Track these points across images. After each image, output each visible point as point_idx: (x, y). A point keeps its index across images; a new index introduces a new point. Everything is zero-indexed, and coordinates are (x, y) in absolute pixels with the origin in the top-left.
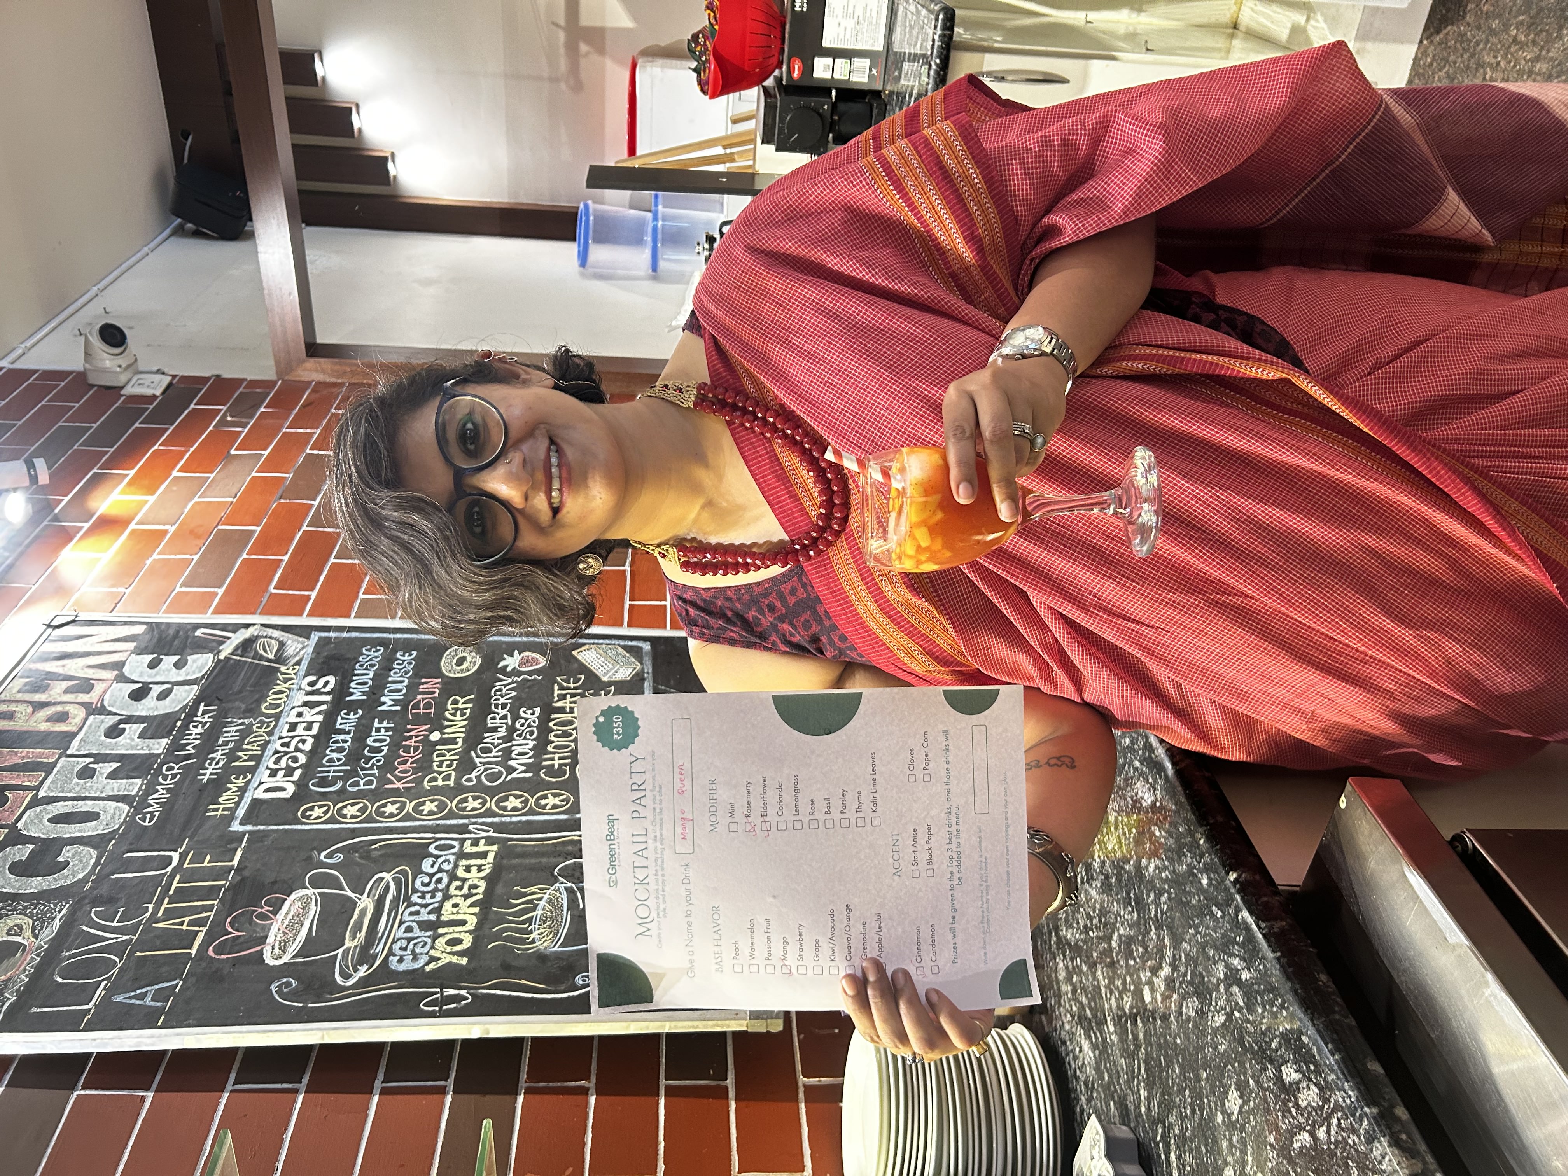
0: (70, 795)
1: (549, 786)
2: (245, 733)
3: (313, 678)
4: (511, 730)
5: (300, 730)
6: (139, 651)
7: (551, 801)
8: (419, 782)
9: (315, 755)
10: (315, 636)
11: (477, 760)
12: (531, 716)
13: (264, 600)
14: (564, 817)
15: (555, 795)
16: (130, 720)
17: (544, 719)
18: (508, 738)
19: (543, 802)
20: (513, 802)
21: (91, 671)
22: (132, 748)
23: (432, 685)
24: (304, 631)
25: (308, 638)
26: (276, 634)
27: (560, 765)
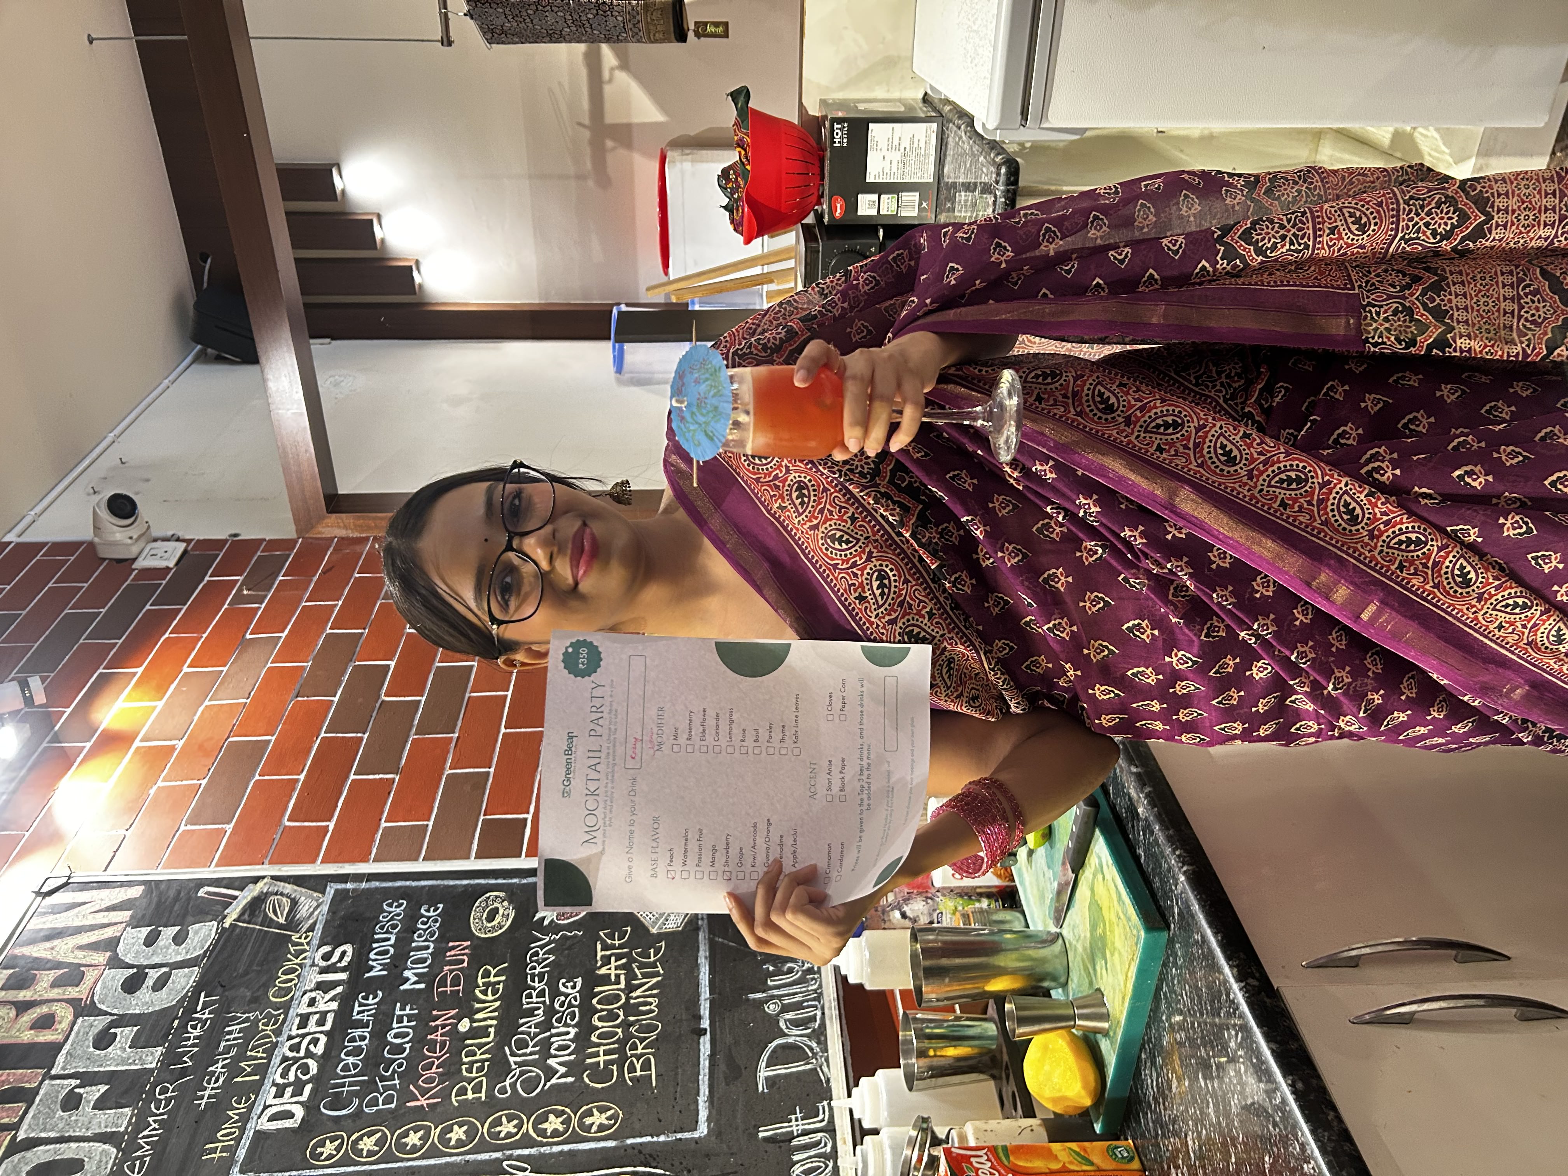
0: (52, 1135)
1: (596, 1096)
2: (250, 1033)
3: (327, 949)
4: (550, 1011)
5: (312, 1026)
6: (136, 923)
7: (598, 1119)
8: (445, 1095)
9: (328, 1059)
10: (331, 889)
11: (512, 1059)
12: (571, 989)
13: (277, 837)
14: (611, 1144)
15: (602, 1110)
16: (122, 1021)
17: (587, 994)
18: (546, 1026)
19: (588, 1121)
20: (554, 1123)
21: (80, 954)
22: (124, 1062)
23: (460, 950)
24: (317, 883)
25: (323, 893)
26: (288, 888)
27: (607, 1063)
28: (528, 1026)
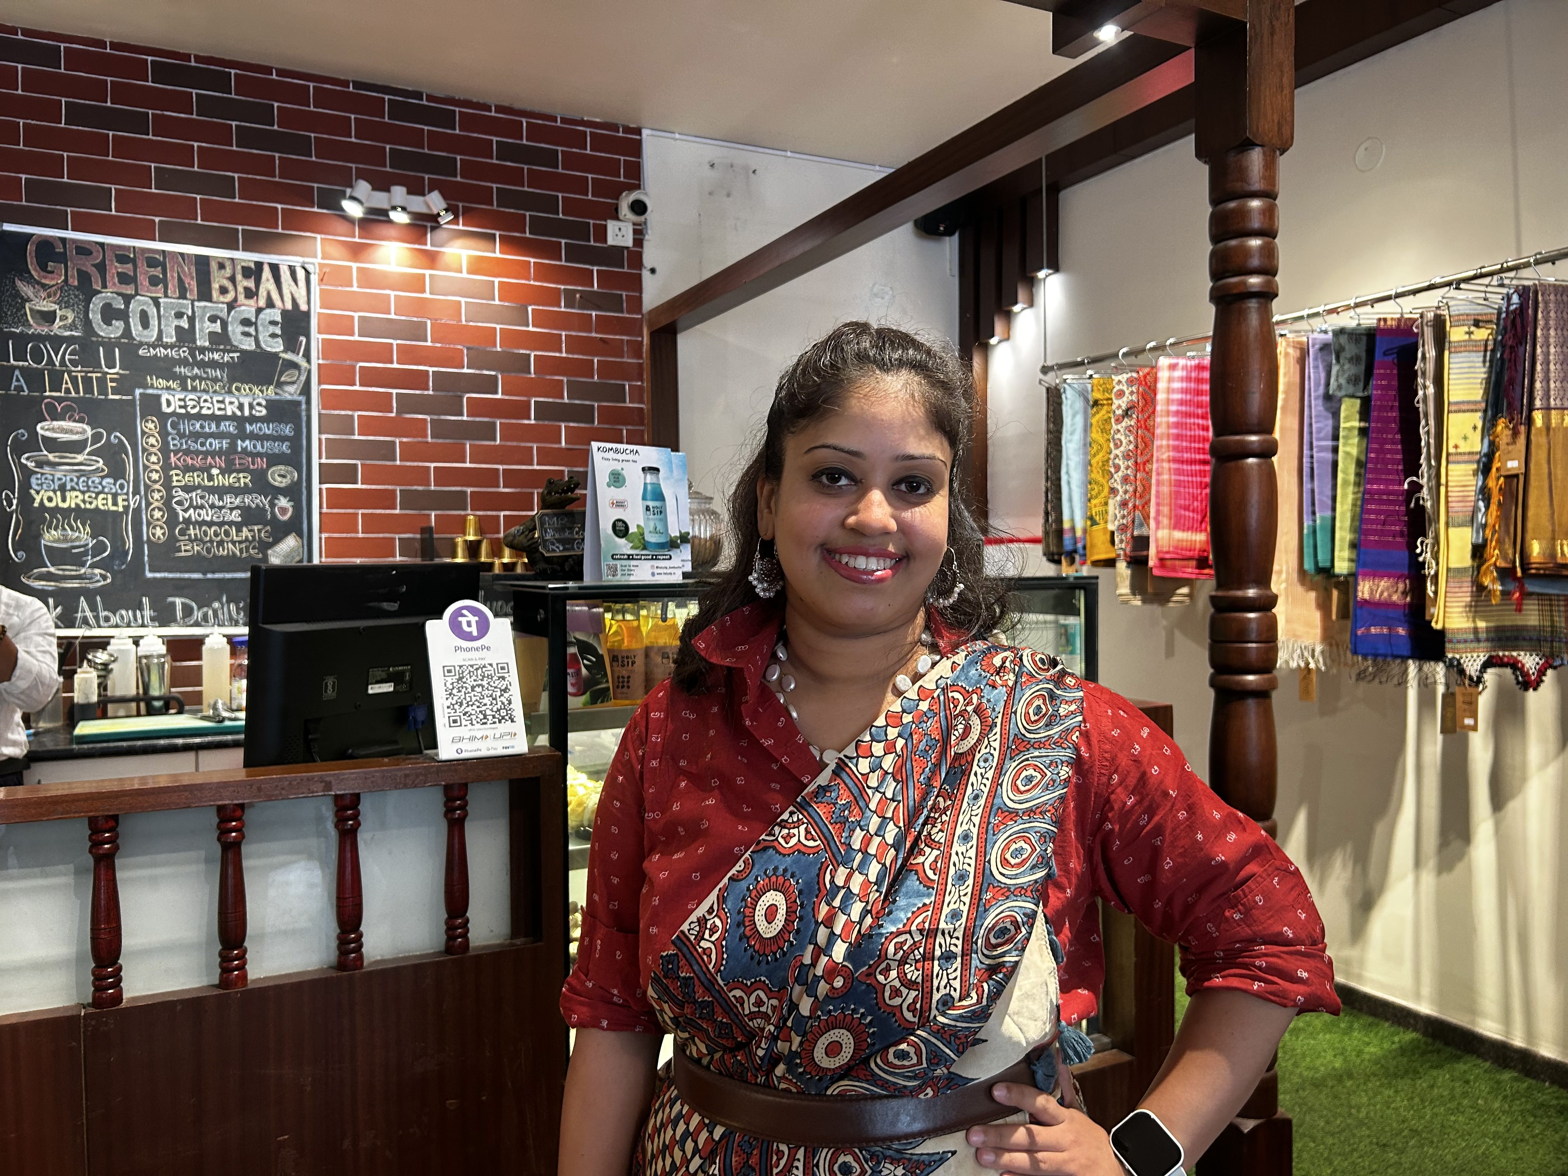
1: (171, 529)
2: (215, 380)
4: (221, 508)
5: (217, 406)
7: (159, 532)
8: (177, 467)
11: (194, 494)
12: (235, 516)
14: (145, 538)
16: (224, 325)
17: (231, 523)
18: (212, 506)
19: (158, 528)
20: (157, 514)
21: (265, 294)
22: (201, 330)
23: (261, 463)
24: (306, 390)
25: (300, 394)
26: (303, 378)
27: (190, 535)
28: (214, 499)
